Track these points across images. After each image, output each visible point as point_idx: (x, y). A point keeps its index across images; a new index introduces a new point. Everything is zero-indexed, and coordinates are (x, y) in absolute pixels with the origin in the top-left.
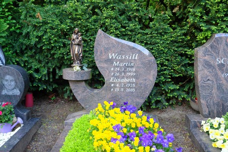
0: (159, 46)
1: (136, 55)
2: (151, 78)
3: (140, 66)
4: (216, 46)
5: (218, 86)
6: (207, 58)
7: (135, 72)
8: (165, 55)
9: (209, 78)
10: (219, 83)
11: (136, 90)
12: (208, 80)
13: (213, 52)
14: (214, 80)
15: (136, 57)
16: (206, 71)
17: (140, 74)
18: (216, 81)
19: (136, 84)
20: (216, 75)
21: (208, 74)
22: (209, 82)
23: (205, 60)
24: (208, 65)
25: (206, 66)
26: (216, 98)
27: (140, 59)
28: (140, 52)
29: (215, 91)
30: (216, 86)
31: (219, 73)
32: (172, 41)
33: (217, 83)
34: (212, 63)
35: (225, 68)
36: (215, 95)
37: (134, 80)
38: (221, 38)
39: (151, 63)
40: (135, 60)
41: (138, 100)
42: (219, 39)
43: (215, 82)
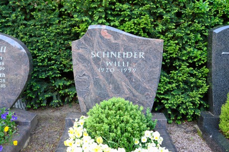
0: (44, 39)
1: (4, 48)
2: (22, 72)
3: (9, 59)
4: (90, 39)
5: (94, 82)
6: (80, 51)
7: (4, 66)
8: (52, 48)
9: (84, 73)
10: (96, 78)
11: (6, 86)
12: (84, 75)
13: (87, 45)
14: (91, 75)
15: (5, 50)
16: (81, 66)
17: (10, 69)
18: (93, 76)
19: (7, 80)
20: (92, 70)
21: (83, 68)
22: (84, 77)
23: (79, 54)
24: (82, 58)
25: (80, 60)
26: (93, 94)
27: (9, 52)
28: (8, 44)
29: (91, 87)
30: (92, 82)
31: (95, 67)
32: (58, 33)
33: (93, 78)
34: (87, 57)
35: (100, 63)
36: (92, 91)
37: (4, 75)
38: (94, 30)
39: (21, 57)
40: (3, 53)
41: (9, 97)
42: (93, 31)
43: (92, 78)
